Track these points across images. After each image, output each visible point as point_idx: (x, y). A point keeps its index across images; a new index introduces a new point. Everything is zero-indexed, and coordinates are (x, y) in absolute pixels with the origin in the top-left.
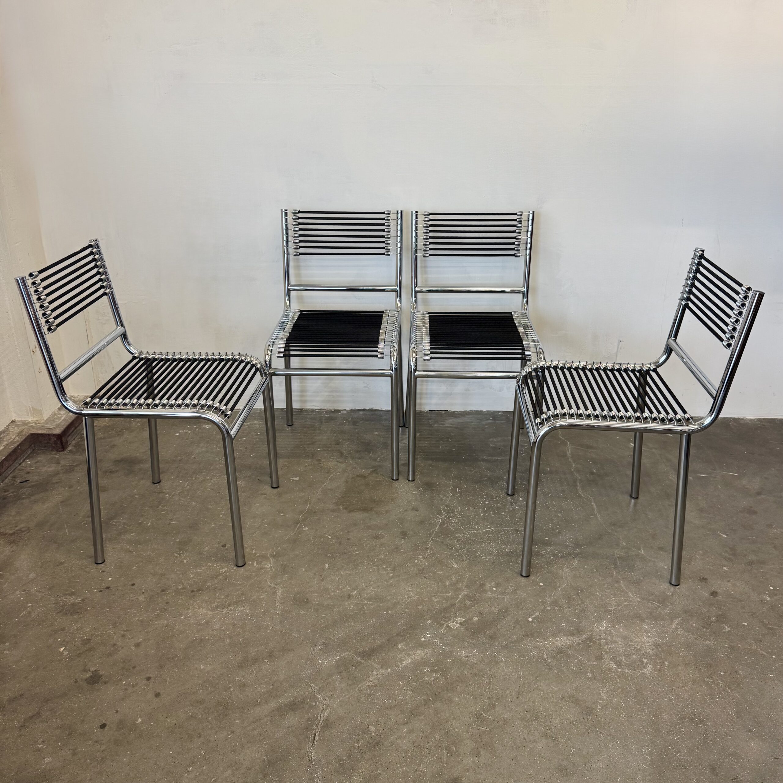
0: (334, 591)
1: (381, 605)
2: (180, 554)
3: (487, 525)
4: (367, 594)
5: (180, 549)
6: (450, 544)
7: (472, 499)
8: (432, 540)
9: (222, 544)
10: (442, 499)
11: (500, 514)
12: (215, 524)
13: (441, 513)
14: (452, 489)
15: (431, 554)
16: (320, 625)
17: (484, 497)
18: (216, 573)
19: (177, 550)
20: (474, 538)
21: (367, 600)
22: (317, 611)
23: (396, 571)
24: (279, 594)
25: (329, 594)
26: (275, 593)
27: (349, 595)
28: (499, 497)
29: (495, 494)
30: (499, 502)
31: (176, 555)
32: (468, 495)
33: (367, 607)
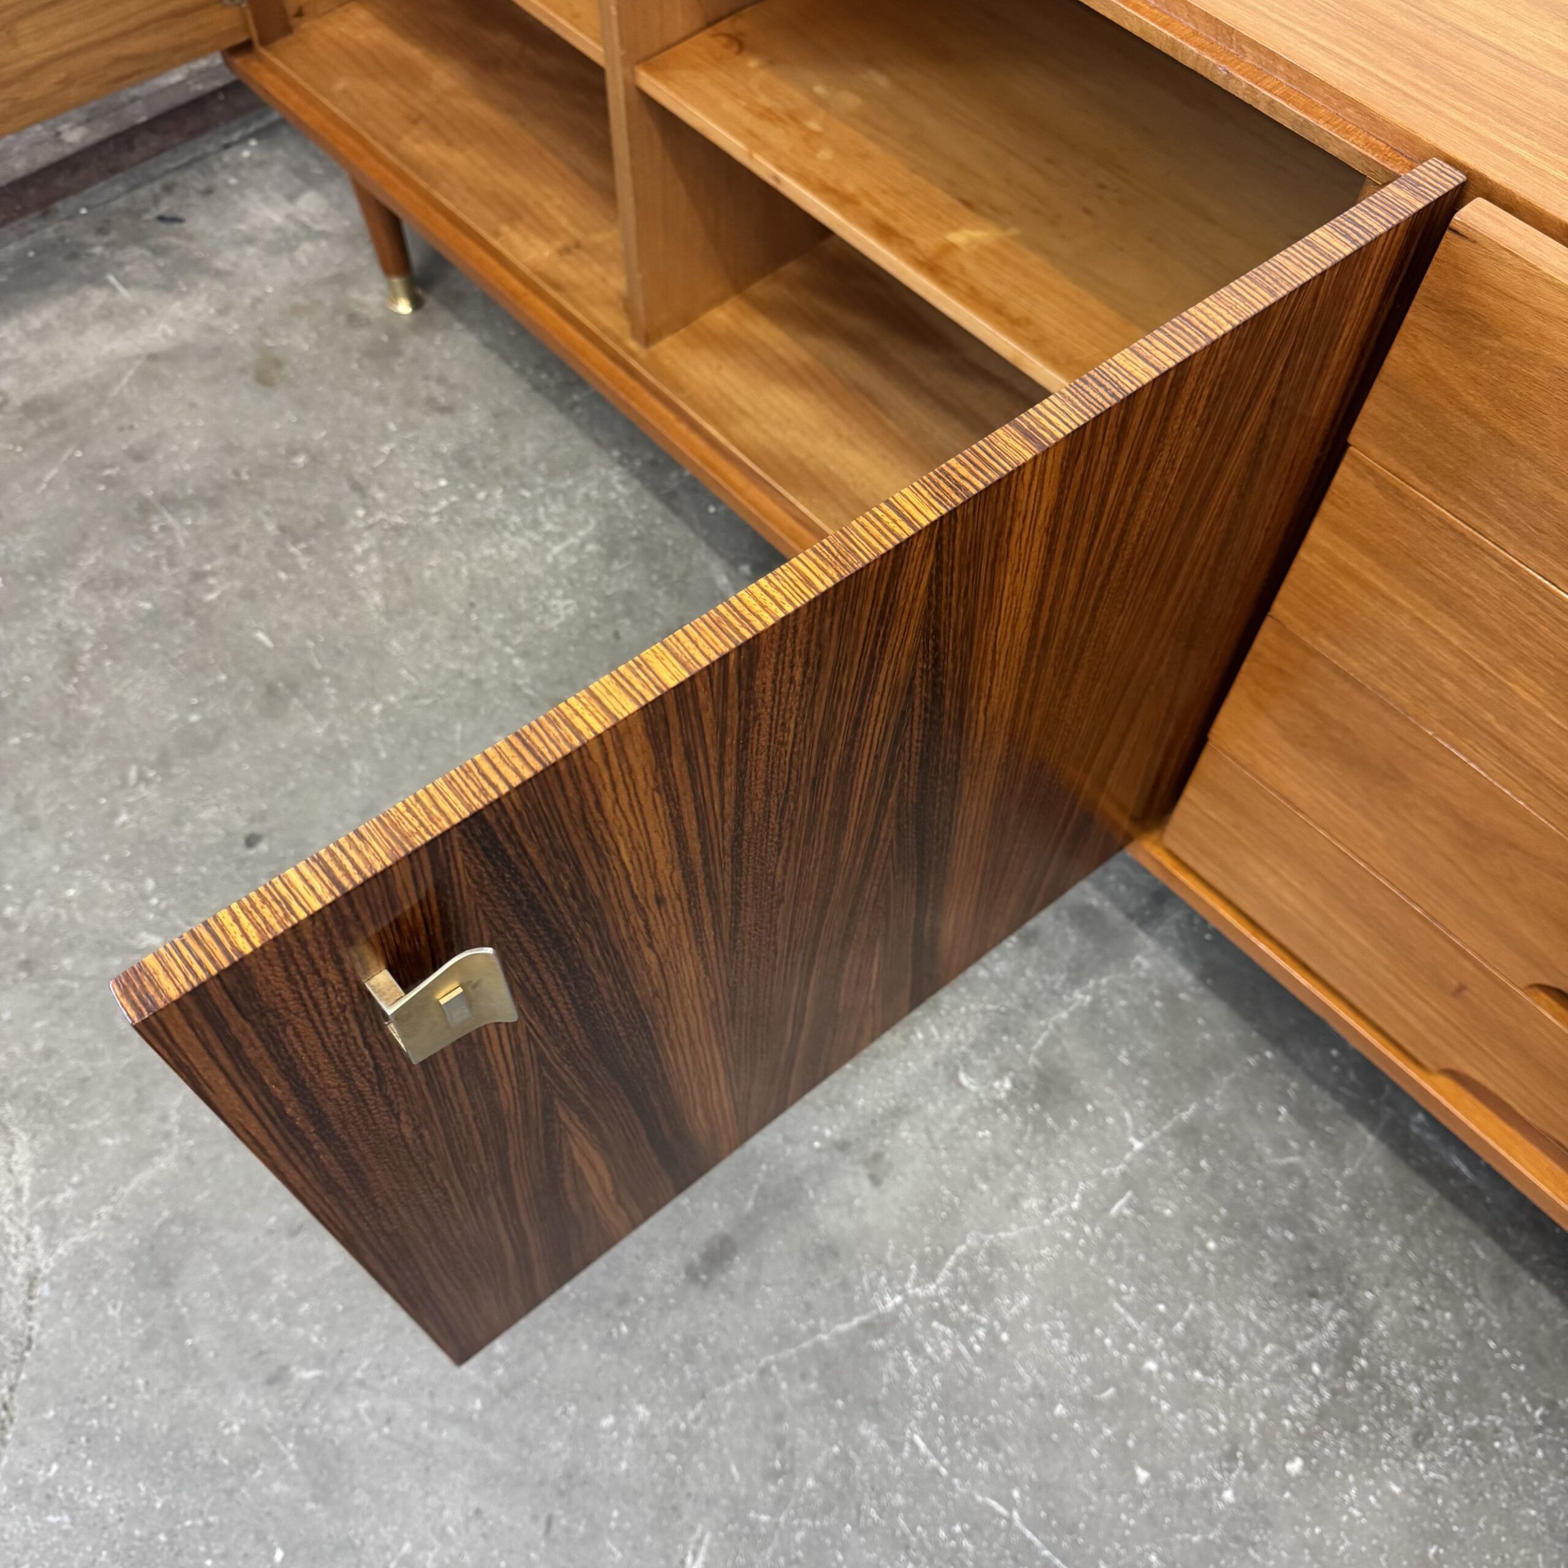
0: (268, 1314)
1: (310, 1506)
2: (142, 778)
3: (1014, 1481)
4: (326, 1418)
5: (163, 762)
6: (792, 1451)
7: (1118, 1295)
8: (764, 1372)
9: (257, 828)
10: (1014, 1200)
11: (1126, 1468)
12: (331, 730)
13: (938, 1264)
14: (1103, 1182)
15: (688, 1434)
16: (96, 1411)
17: (1171, 1324)
18: (127, 934)
19: (153, 757)
20: (899, 1500)
21: (300, 1439)
22: (149, 1342)
23: (505, 1402)
24: (147, 1174)
25: (245, 1311)
26: (145, 1158)
27: (284, 1369)
28: (1229, 1376)
29: (1234, 1351)
30: (1197, 1406)
31: (133, 773)
32: (1132, 1263)
33: (265, 1475)
